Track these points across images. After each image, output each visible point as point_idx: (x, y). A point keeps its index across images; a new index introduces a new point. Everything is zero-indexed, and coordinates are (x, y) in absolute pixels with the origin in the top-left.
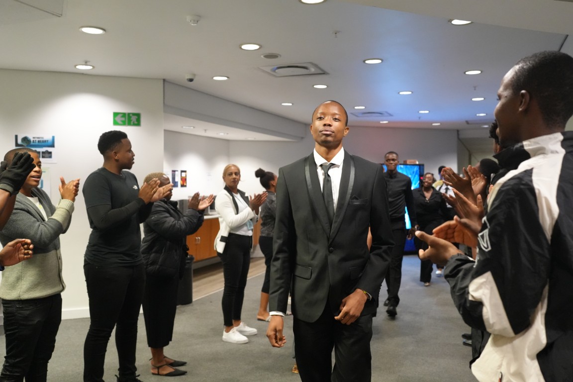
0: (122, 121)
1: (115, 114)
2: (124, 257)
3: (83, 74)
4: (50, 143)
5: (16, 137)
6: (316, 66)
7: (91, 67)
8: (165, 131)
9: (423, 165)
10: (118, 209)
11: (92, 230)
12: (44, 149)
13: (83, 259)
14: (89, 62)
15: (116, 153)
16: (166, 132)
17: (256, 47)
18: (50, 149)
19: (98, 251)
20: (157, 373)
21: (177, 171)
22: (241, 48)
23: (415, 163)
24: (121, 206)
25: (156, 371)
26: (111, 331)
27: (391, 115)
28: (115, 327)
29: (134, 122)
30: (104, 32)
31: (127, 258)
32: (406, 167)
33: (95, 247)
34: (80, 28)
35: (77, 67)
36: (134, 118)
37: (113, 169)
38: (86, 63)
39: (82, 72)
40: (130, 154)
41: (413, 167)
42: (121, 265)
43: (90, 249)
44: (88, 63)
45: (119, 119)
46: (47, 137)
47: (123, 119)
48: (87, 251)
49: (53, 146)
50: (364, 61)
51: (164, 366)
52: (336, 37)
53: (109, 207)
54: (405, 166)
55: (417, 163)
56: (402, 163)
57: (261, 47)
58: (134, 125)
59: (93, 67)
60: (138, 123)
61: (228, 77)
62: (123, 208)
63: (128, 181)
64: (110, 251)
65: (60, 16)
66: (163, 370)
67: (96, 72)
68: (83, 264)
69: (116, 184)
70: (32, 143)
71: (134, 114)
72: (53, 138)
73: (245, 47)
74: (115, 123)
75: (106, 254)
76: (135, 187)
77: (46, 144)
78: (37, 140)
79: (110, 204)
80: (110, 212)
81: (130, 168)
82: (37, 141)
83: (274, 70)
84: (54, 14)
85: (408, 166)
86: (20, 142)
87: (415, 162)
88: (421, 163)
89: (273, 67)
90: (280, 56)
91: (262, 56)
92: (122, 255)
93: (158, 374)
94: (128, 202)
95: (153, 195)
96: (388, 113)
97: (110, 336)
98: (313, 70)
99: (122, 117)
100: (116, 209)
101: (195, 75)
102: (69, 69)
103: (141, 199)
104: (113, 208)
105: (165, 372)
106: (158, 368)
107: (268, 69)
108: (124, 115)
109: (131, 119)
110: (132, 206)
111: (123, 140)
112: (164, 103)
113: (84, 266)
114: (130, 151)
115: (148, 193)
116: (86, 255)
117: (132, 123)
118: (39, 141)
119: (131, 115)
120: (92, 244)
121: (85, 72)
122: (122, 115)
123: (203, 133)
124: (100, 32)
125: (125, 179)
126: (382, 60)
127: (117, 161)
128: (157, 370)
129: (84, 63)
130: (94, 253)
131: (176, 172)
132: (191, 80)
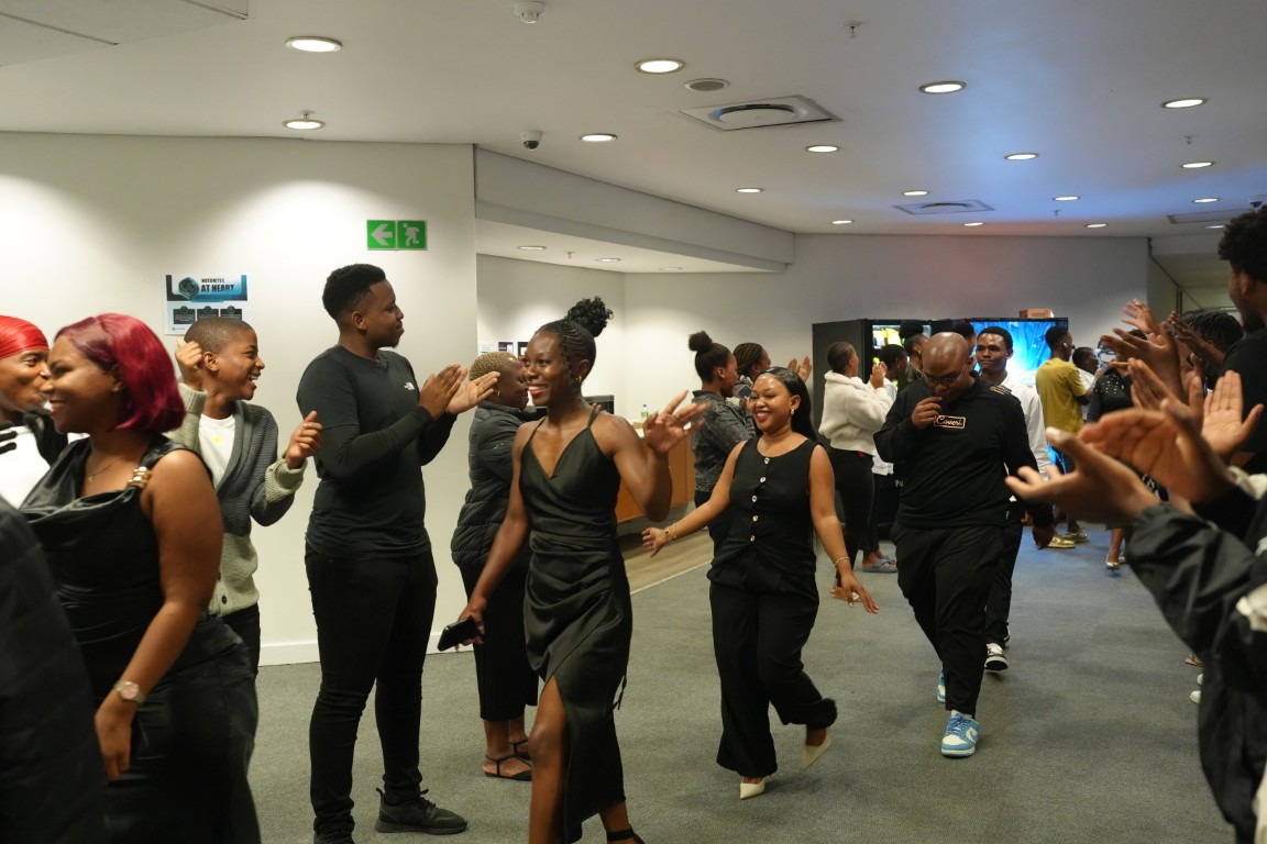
0: (385, 239)
1: (372, 225)
2: (387, 537)
3: (301, 140)
4: (237, 290)
5: (169, 279)
6: (810, 102)
7: (317, 125)
8: (479, 255)
9: (1066, 320)
10: (374, 433)
11: (320, 480)
12: (225, 305)
13: (303, 543)
14: (313, 112)
15: (360, 317)
16: (482, 258)
17: (672, 66)
18: (237, 304)
19: (334, 526)
20: (495, 772)
21: (511, 343)
22: (639, 70)
23: (1047, 317)
24: (378, 428)
25: (493, 769)
26: (366, 697)
27: (989, 208)
28: (375, 687)
29: (411, 241)
30: (339, 48)
31: (395, 541)
32: (1025, 327)
33: (328, 517)
34: (286, 41)
35: (290, 125)
36: (412, 232)
37: (358, 349)
38: (306, 117)
39: (300, 136)
40: (393, 316)
41: (1041, 324)
42: (382, 556)
43: (317, 521)
44: (311, 117)
45: (379, 234)
46: (232, 278)
47: (389, 235)
48: (310, 525)
49: (243, 297)
50: (922, 88)
51: (509, 760)
52: (853, 36)
53: (355, 429)
54: (1022, 323)
55: (1052, 316)
56: (1017, 316)
57: (683, 65)
58: (413, 246)
59: (322, 123)
60: (420, 244)
61: (613, 136)
62: (383, 431)
63: (392, 373)
64: (360, 526)
65: (244, 16)
66: (508, 767)
67: (327, 134)
68: (303, 553)
69: (367, 379)
70: (200, 293)
71: (411, 223)
72: (244, 279)
73: (647, 67)
74: (373, 244)
75: (348, 533)
76: (410, 386)
77: (230, 292)
78: (211, 284)
79: (357, 423)
80: (355, 441)
81: (394, 344)
82: (211, 288)
83: (716, 116)
84: (230, 15)
85: (1030, 323)
86: (176, 290)
87: (1047, 313)
88: (1060, 316)
89: (712, 110)
90: (728, 83)
91: (688, 86)
92: (382, 534)
93: (498, 775)
94: (395, 418)
95: (450, 398)
96: (981, 204)
97: (364, 706)
98: (804, 112)
99: (386, 230)
100: (368, 435)
101: (541, 133)
102: (274, 129)
103: (424, 409)
104: (362, 432)
105: (512, 772)
106: (498, 762)
107: (703, 114)
108: (390, 225)
109: (406, 234)
110: (404, 425)
111: (374, 288)
112: (475, 196)
113: (306, 558)
114: (392, 308)
115: (437, 395)
116: (309, 535)
117: (408, 244)
118: (214, 288)
119: (405, 225)
120: (320, 511)
121: (306, 136)
122: (385, 226)
123: (563, 260)
124: (329, 47)
125: (386, 370)
126: (963, 85)
127: (363, 332)
128: (495, 767)
129: (302, 117)
130: (324, 529)
131: (509, 347)
132: (533, 145)
